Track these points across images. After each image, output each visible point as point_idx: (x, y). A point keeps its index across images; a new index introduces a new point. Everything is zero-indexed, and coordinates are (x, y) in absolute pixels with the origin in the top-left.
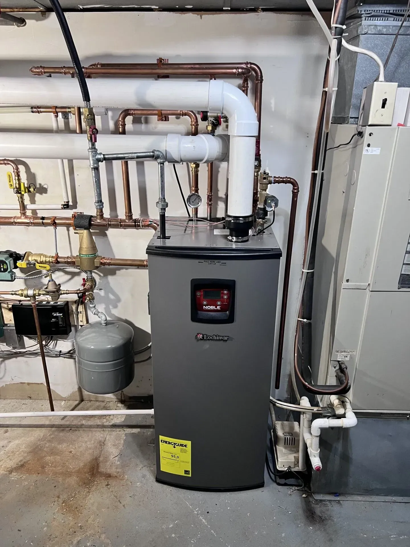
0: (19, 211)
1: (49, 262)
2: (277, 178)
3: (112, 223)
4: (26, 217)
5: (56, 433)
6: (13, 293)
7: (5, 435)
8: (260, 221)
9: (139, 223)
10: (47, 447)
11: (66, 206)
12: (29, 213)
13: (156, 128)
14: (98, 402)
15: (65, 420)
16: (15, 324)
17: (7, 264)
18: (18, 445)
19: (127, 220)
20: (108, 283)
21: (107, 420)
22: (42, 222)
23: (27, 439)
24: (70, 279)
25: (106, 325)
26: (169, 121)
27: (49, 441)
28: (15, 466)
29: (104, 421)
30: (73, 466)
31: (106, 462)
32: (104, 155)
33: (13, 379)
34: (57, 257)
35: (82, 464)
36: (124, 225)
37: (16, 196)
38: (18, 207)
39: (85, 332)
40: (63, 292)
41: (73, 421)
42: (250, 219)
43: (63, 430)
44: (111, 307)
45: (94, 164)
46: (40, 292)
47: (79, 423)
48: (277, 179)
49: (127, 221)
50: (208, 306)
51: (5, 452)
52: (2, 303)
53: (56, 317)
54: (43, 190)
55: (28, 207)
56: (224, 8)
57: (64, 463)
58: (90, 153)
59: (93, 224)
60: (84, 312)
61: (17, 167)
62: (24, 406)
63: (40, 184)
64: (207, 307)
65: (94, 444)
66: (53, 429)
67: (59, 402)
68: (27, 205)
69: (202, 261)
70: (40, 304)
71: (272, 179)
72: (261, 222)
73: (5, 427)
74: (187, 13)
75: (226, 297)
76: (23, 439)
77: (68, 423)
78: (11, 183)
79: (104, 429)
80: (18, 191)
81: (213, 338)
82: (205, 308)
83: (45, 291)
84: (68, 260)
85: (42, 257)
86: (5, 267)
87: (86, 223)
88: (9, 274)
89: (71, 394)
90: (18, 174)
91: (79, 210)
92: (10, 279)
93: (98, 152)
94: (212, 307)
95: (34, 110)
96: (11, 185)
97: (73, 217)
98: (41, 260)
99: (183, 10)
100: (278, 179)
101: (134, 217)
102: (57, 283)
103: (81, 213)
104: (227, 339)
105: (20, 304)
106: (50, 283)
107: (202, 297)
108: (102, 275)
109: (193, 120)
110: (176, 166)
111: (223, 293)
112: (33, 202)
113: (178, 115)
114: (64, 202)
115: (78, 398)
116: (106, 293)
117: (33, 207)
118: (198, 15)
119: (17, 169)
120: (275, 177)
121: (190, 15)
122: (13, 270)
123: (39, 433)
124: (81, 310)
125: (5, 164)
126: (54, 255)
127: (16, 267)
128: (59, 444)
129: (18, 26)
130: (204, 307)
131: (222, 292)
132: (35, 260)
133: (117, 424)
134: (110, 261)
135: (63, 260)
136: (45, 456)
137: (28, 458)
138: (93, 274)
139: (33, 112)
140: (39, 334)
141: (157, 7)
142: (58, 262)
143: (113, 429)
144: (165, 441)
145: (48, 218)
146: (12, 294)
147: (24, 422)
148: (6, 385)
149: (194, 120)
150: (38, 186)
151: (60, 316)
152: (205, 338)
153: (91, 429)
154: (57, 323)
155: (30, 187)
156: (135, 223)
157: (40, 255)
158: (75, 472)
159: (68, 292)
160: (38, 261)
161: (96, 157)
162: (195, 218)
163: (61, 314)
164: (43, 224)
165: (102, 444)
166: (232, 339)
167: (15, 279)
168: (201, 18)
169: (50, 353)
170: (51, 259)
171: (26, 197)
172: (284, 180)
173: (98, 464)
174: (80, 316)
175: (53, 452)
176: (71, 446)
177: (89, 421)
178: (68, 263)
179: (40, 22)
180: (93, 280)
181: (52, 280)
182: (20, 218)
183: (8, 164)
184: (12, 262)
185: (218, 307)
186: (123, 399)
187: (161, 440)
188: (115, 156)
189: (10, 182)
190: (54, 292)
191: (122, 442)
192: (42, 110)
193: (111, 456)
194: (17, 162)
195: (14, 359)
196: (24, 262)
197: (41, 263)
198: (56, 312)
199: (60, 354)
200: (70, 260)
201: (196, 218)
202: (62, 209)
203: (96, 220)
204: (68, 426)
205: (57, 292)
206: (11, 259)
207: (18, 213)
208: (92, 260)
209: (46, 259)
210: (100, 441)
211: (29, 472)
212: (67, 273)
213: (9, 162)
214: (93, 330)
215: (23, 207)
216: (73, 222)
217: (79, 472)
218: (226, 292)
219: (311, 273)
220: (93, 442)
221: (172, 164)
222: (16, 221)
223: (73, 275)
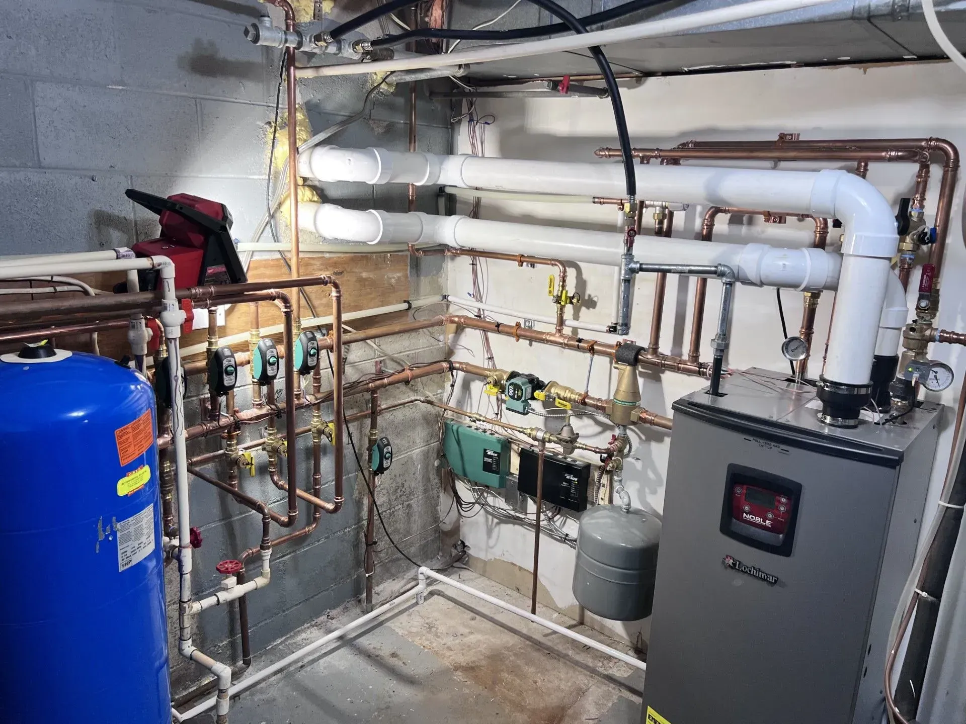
0: (555, 326)
1: (574, 401)
2: (947, 333)
3: (666, 362)
4: (562, 336)
5: (529, 649)
6: (521, 430)
7: (470, 622)
8: (898, 402)
9: (705, 370)
10: (510, 661)
11: (613, 329)
12: (567, 331)
13: (763, 232)
14: (602, 635)
15: (548, 638)
16: (519, 475)
17: (522, 391)
18: (479, 641)
19: (690, 362)
20: (649, 452)
21: (603, 666)
22: (578, 344)
23: (492, 640)
24: (601, 433)
25: (627, 513)
26: (785, 223)
27: (515, 655)
28: (464, 664)
29: (598, 665)
30: (531, 701)
31: (576, 719)
32: (641, 264)
33: (504, 554)
34: (586, 395)
35: (542, 705)
36: (683, 368)
37: (555, 307)
38: (555, 320)
39: (600, 512)
40: (578, 445)
41: (558, 643)
42: (863, 391)
43: (539, 650)
44: (647, 490)
45: (626, 274)
46: (551, 438)
47: (564, 652)
48: (945, 335)
49: (689, 364)
50: (751, 516)
51: (461, 642)
52: (513, 443)
53: (569, 481)
54: (591, 304)
55: (567, 323)
56: (905, 57)
57: (521, 691)
58: (623, 260)
59: (641, 359)
60: (608, 487)
61: (565, 269)
62: (507, 597)
63: (589, 296)
64: (749, 517)
65: (570, 687)
66: (528, 642)
67: (551, 611)
68: (566, 320)
69: (751, 438)
70: (555, 458)
71: (935, 333)
72: (899, 404)
73: (474, 613)
74: (841, 67)
75: (783, 509)
76: (487, 637)
77: (550, 644)
78: (552, 289)
79: (593, 675)
80: (558, 300)
81: (750, 571)
82: (745, 517)
83: (557, 437)
84: (598, 404)
85: (567, 391)
86: (519, 394)
87: (631, 355)
88: (522, 404)
89: (569, 607)
90: (563, 279)
91: (630, 337)
92: (522, 411)
93: (635, 260)
94: (759, 520)
95: (596, 200)
96: (550, 292)
97: (617, 345)
98: (565, 396)
99: (834, 63)
100: (948, 335)
101: (701, 360)
102: (575, 432)
103: (632, 341)
104: (773, 581)
105: (531, 450)
106: (565, 428)
107: (744, 497)
108: (643, 437)
109: (819, 225)
110: (780, 291)
111: (779, 502)
112: (576, 317)
113: (802, 217)
114: (612, 323)
115: (577, 618)
116: (645, 467)
117: (575, 324)
118: (860, 69)
119: (565, 272)
120: (943, 331)
121: (847, 70)
122: (529, 401)
123: (510, 639)
124: (606, 483)
125: (552, 265)
126: (583, 393)
127: (533, 398)
128: (526, 664)
129: (601, 98)
130: (744, 514)
131: (777, 497)
132: (557, 393)
133: (613, 677)
134: (653, 418)
135: (592, 402)
136: (502, 671)
137: (484, 663)
138: (629, 432)
139: (594, 202)
140: (538, 495)
141: (795, 63)
142: (584, 403)
143: (606, 682)
144: (654, 719)
145: (587, 342)
146: (520, 432)
147: (499, 617)
148: (495, 559)
149: (821, 225)
150: (586, 298)
151: (574, 481)
152: (737, 567)
153: (576, 667)
154: (568, 490)
155: (573, 297)
156: (700, 368)
157: (566, 389)
158: (529, 710)
159: (584, 447)
160: (561, 396)
161: (630, 266)
162: (798, 378)
163: (576, 479)
164: (578, 348)
165: (581, 692)
166: (783, 585)
167: (528, 413)
168: (865, 72)
169: (554, 532)
170: (577, 397)
171: (569, 309)
172: (961, 339)
173: (563, 716)
174: (602, 489)
175: (515, 671)
176: (539, 674)
177: (578, 655)
178: (597, 408)
179: (633, 91)
180: (626, 440)
181: (569, 425)
182: (554, 335)
183: (556, 265)
184: (529, 390)
185: (767, 521)
186: (639, 645)
187: (649, 715)
188: (657, 267)
189: (550, 287)
190: (567, 442)
191: (610, 704)
192: (605, 200)
193: (585, 715)
194: (566, 264)
195: (511, 526)
196: (544, 393)
197: (564, 399)
198: (570, 473)
199: (565, 539)
200: (600, 404)
201: (801, 380)
202: (607, 331)
203: (646, 355)
204: (548, 648)
205: (571, 442)
206: (530, 385)
207: (552, 329)
208: (628, 411)
209: (572, 395)
210: (580, 689)
211: (476, 678)
212: (598, 423)
213: (557, 263)
214: (612, 514)
215: (561, 322)
216: (614, 351)
217: (534, 712)
218: (784, 500)
219: (954, 511)
220: (569, 684)
221: (776, 288)
222: (548, 338)
223: (605, 427)
